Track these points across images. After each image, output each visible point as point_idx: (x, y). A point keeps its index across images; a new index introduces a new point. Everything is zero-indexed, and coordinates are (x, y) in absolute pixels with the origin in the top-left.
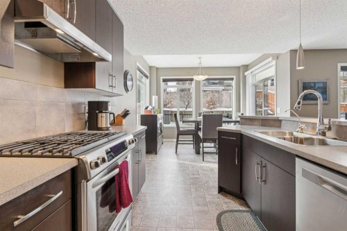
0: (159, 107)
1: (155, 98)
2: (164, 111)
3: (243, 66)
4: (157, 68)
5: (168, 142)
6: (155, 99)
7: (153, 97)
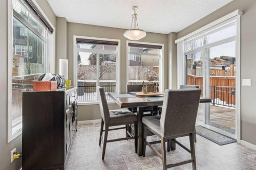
0: (71, 77)
1: (63, 62)
2: (78, 82)
3: (173, 33)
4: (68, 23)
5: (85, 125)
6: (64, 64)
7: (61, 61)
